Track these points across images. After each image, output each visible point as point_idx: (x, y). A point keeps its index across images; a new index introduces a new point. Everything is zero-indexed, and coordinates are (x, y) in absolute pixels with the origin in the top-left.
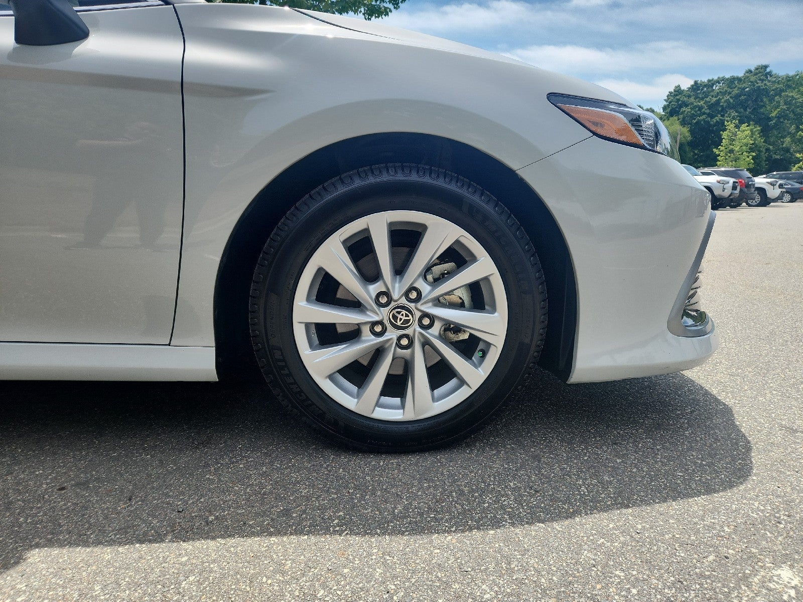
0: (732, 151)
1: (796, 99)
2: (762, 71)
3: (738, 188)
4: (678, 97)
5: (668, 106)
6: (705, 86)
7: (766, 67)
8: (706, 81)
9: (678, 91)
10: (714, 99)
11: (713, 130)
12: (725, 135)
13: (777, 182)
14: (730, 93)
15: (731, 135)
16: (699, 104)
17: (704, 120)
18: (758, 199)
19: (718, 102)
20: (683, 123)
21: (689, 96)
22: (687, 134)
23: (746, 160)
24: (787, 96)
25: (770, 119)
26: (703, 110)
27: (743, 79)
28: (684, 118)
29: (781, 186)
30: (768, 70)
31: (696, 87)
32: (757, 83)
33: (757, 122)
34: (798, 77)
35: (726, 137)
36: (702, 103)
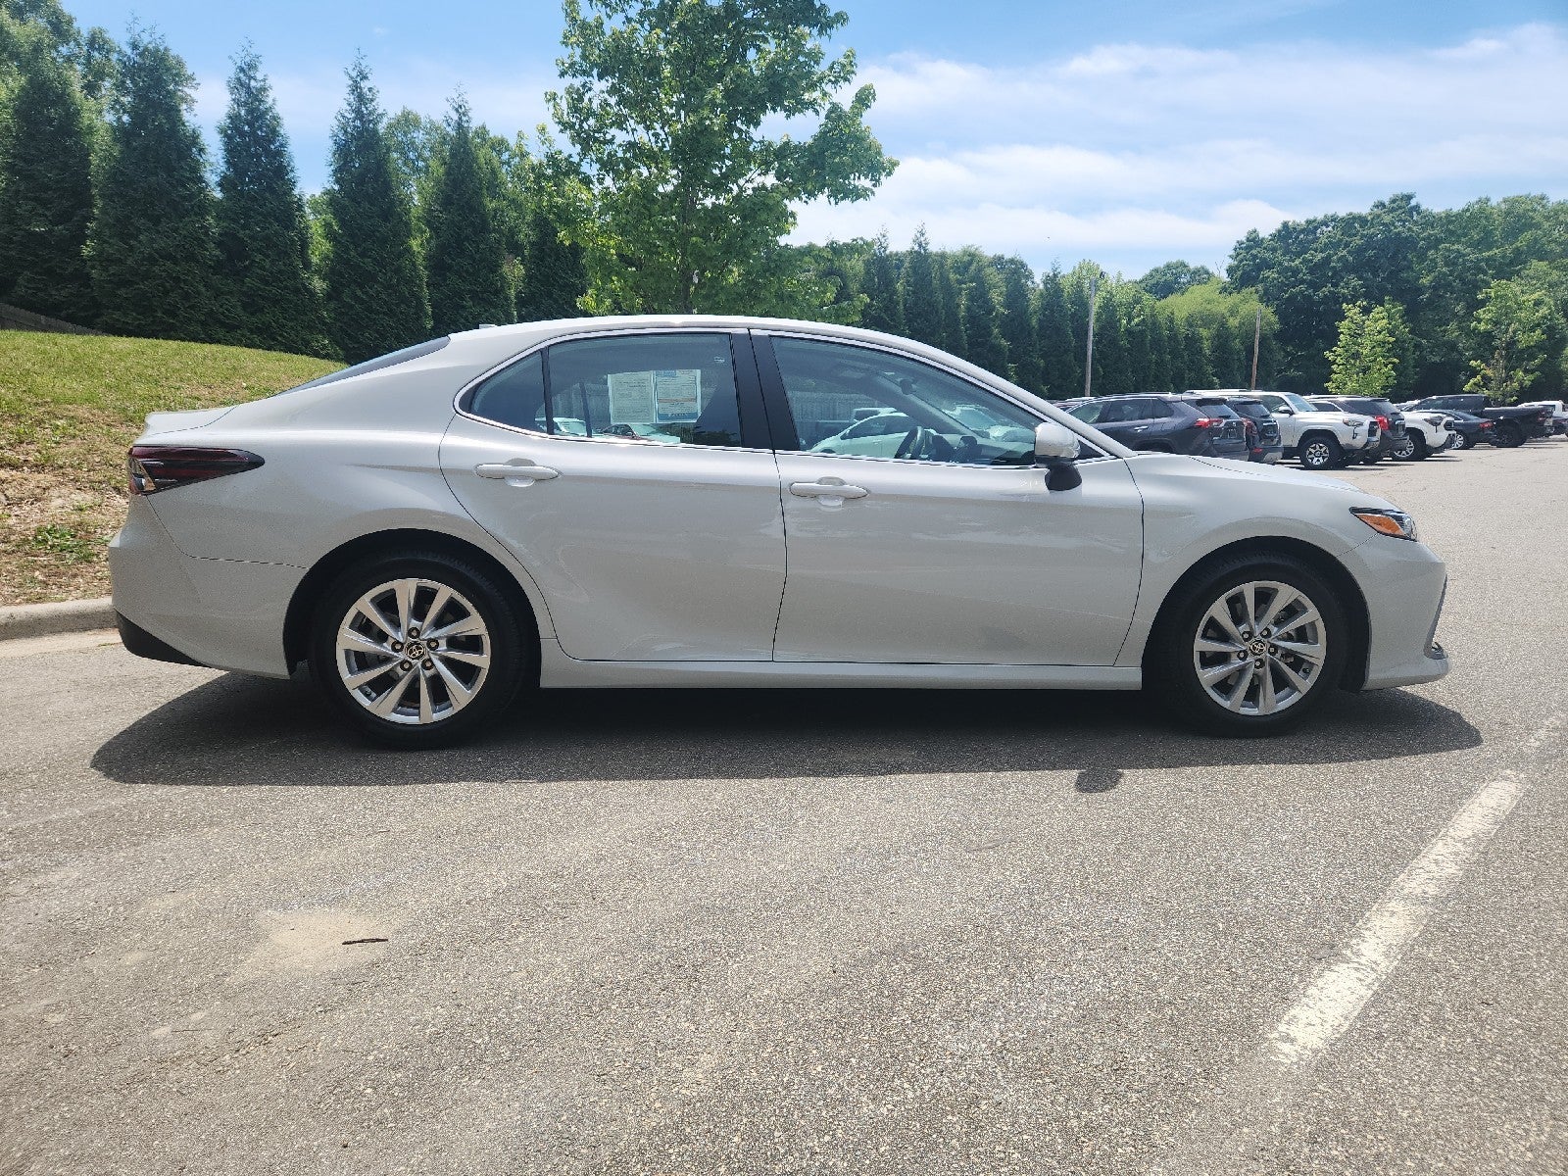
0: (1356, 356)
1: (1464, 255)
2: (1403, 205)
3: (1379, 433)
4: (1254, 252)
5: (1238, 267)
6: (1302, 231)
7: (1409, 197)
8: (1303, 222)
9: (1253, 240)
10: (1320, 256)
11: (1318, 311)
12: (1344, 326)
13: (1441, 419)
14: (1347, 245)
15: (1354, 327)
16: (1293, 264)
17: (1302, 292)
18: (1410, 447)
19: (1327, 260)
20: (1266, 298)
21: (1274, 250)
22: (1274, 319)
23: (1382, 371)
24: (1449, 250)
25: (1420, 290)
26: (1301, 275)
27: (1369, 218)
28: (1266, 291)
29: (1448, 426)
30: (1413, 203)
31: (1286, 232)
32: (1396, 227)
33: (1398, 296)
34: (1468, 214)
35: (1345, 331)
36: (1297, 262)
